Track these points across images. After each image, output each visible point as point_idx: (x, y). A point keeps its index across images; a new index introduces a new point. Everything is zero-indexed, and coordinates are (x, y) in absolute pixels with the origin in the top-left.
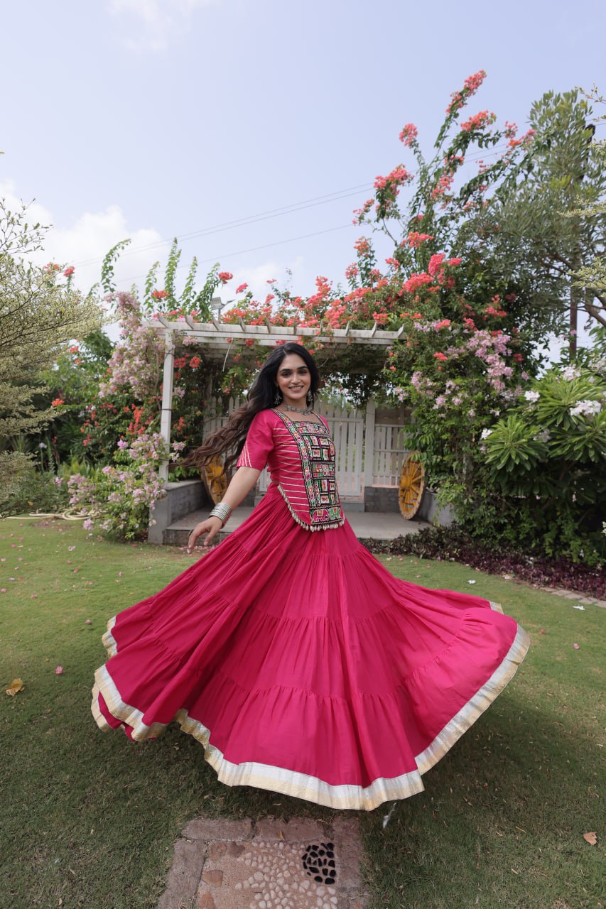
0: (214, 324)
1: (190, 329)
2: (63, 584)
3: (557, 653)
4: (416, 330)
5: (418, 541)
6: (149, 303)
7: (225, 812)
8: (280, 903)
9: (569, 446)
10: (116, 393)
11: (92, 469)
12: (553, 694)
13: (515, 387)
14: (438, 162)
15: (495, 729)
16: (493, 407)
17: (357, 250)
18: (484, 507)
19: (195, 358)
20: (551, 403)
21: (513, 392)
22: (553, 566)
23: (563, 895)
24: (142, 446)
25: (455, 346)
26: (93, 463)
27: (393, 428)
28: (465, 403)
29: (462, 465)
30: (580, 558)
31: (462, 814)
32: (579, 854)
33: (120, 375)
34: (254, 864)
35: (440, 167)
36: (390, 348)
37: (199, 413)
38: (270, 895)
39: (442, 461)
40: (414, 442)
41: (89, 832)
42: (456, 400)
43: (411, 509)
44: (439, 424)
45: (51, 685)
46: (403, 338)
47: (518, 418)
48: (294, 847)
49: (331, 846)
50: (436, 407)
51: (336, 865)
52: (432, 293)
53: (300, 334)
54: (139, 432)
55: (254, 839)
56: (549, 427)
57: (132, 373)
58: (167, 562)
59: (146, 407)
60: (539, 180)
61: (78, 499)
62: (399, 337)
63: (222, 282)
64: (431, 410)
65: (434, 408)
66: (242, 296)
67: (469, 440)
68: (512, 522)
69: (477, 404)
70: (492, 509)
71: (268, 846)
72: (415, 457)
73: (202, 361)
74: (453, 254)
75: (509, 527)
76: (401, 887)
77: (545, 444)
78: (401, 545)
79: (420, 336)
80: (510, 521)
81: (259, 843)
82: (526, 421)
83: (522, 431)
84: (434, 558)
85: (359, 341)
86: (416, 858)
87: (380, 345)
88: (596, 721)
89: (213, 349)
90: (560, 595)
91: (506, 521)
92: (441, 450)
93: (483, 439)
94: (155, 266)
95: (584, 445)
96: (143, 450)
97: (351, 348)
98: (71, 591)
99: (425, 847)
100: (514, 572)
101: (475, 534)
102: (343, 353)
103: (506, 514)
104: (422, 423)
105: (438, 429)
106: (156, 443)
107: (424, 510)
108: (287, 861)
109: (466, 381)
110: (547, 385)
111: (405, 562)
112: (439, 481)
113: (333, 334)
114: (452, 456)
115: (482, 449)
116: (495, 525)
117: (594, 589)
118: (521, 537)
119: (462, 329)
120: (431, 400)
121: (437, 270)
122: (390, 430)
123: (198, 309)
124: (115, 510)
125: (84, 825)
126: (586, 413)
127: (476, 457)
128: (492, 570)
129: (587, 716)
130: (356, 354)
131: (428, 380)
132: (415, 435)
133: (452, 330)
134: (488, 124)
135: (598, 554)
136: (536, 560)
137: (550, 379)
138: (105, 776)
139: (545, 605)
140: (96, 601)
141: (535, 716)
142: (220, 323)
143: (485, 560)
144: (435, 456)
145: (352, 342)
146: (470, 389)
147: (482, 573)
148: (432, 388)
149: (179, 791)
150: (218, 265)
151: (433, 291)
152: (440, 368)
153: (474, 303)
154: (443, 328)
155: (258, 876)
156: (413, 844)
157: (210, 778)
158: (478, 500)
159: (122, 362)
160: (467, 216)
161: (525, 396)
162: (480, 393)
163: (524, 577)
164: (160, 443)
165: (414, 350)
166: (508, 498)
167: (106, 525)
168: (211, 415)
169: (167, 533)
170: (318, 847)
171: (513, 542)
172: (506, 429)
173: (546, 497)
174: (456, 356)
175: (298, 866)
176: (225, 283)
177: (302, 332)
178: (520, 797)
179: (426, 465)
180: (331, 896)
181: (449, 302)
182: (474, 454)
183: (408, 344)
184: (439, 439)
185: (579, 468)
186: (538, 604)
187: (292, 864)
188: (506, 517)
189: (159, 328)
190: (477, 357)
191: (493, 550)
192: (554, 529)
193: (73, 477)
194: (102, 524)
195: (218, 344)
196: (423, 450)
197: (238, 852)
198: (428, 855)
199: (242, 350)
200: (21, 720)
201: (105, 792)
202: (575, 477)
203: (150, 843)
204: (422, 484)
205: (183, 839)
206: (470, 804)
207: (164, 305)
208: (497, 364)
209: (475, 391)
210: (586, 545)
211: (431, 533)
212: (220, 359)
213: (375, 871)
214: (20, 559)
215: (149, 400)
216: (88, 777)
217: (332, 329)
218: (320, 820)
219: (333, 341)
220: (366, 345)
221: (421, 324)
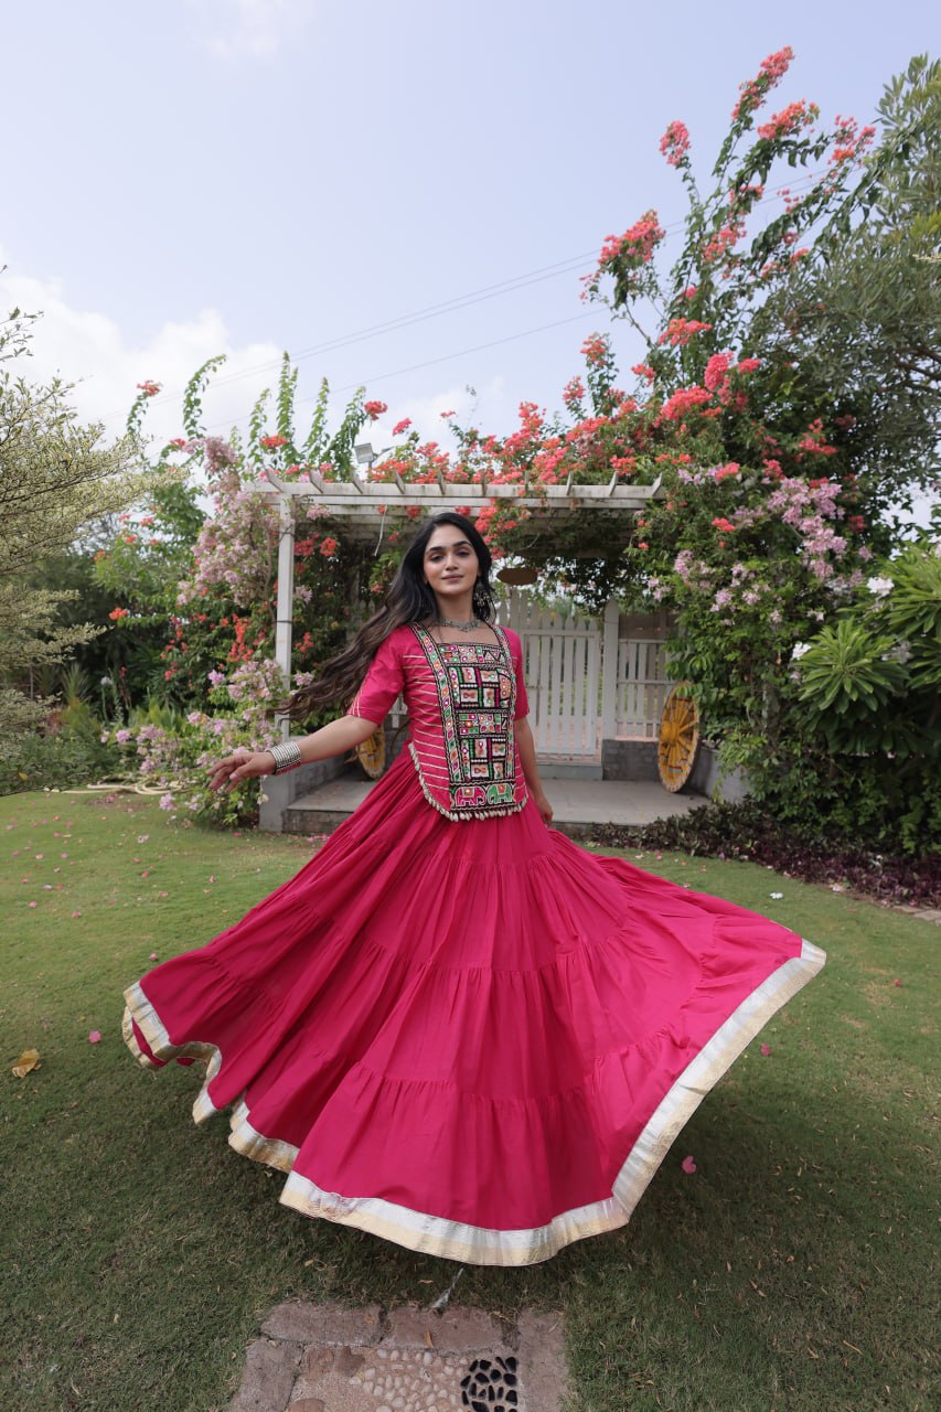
0: (357, 485)
1: (318, 493)
2: (125, 895)
3: (922, 1020)
4: (682, 483)
5: (688, 828)
6: (257, 456)
7: (336, 1292)
10: (207, 599)
11: (179, 716)
12: (913, 1093)
13: (851, 573)
14: (719, 198)
15: (810, 1156)
16: (813, 606)
17: (586, 355)
18: (798, 772)
19: (327, 541)
20: (913, 597)
21: (847, 580)
22: (916, 871)
24: (246, 679)
25: (747, 506)
26: (180, 707)
27: (638, 645)
28: (766, 601)
29: (761, 703)
31: (747, 1313)
33: (210, 569)
34: (378, 1391)
35: (723, 205)
36: (639, 513)
37: (335, 625)
39: (727, 697)
40: (682, 666)
41: (111, 1320)
42: (750, 597)
43: (678, 774)
44: (722, 636)
45: (83, 1061)
46: (660, 496)
47: (855, 624)
48: (449, 1361)
49: (512, 1362)
50: (715, 608)
51: (519, 1399)
52: (709, 419)
53: (493, 495)
54: (245, 657)
55: (383, 1342)
56: (910, 638)
57: (229, 565)
58: (285, 862)
59: (254, 619)
60: (891, 221)
61: (152, 763)
62: (654, 495)
63: (369, 417)
64: (707, 613)
65: (712, 610)
66: (402, 440)
67: (772, 661)
68: (846, 796)
69: (784, 602)
70: (811, 776)
71: (405, 1357)
72: (683, 690)
73: (339, 544)
74: (745, 355)
75: (841, 804)
77: (903, 666)
78: (659, 835)
79: (687, 491)
80: (842, 796)
81: (389, 1352)
82: (871, 628)
83: (863, 645)
84: (714, 855)
85: (589, 504)
86: (660, 1394)
87: (624, 510)
89: (359, 525)
90: (927, 918)
91: (835, 795)
92: (725, 679)
93: (795, 660)
94: (264, 395)
96: (248, 685)
97: (575, 515)
98: (135, 906)
99: (677, 1373)
100: (848, 879)
101: (782, 816)
102: (564, 525)
103: (835, 783)
104: (694, 635)
105: (720, 644)
106: (268, 674)
107: (699, 777)
108: (436, 1387)
109: (766, 564)
110: (908, 568)
111: (666, 861)
112: (722, 730)
113: (545, 493)
114: (744, 689)
115: (794, 676)
116: (817, 801)
118: (862, 821)
119: (760, 478)
120: (708, 598)
121: (720, 381)
122: (643, 648)
123: (333, 461)
125: (104, 1306)
127: (783, 689)
128: (810, 875)
130: (586, 525)
131: (703, 563)
132: (683, 656)
133: (743, 480)
134: (805, 124)
136: (887, 860)
137: (912, 556)
138: (149, 1219)
139: (902, 937)
140: (170, 923)
141: (883, 1133)
142: (367, 482)
143: (800, 858)
144: (716, 690)
145: (579, 506)
146: (775, 576)
147: (793, 881)
148: (708, 578)
149: (264, 1251)
150: (363, 390)
151: (710, 415)
152: (722, 544)
153: (779, 433)
154: (728, 477)
156: (657, 1366)
157: (318, 1230)
158: (788, 760)
159: (214, 549)
160: (767, 287)
161: (869, 585)
162: (790, 584)
163: (866, 888)
164: (274, 674)
165: (678, 516)
166: (838, 757)
167: (195, 804)
169: (288, 815)
170: (489, 1364)
171: (849, 829)
172: (835, 641)
173: (904, 755)
174: (749, 523)
175: (454, 1399)
176: (375, 418)
177: (496, 491)
178: (852, 1284)
179: (702, 706)
181: (738, 434)
182: (781, 686)
183: (669, 507)
184: (723, 661)
186: (889, 935)
187: (444, 1393)
188: (835, 788)
189: (271, 493)
190: (787, 524)
191: (813, 842)
192: (918, 808)
193: (148, 729)
194: (189, 801)
195: (364, 516)
196: (697, 679)
197: (352, 1368)
199: (403, 524)
200: (29, 1118)
201: (145, 1247)
203: (207, 1344)
204: (696, 735)
205: (263, 1339)
206: (761, 1293)
207: (280, 458)
208: (820, 532)
209: (782, 581)
211: (710, 815)
212: (370, 540)
214: (65, 856)
215: (258, 608)
216: (123, 1219)
217: (544, 486)
218: (497, 1313)
219: (546, 506)
220: (601, 509)
221: (690, 471)
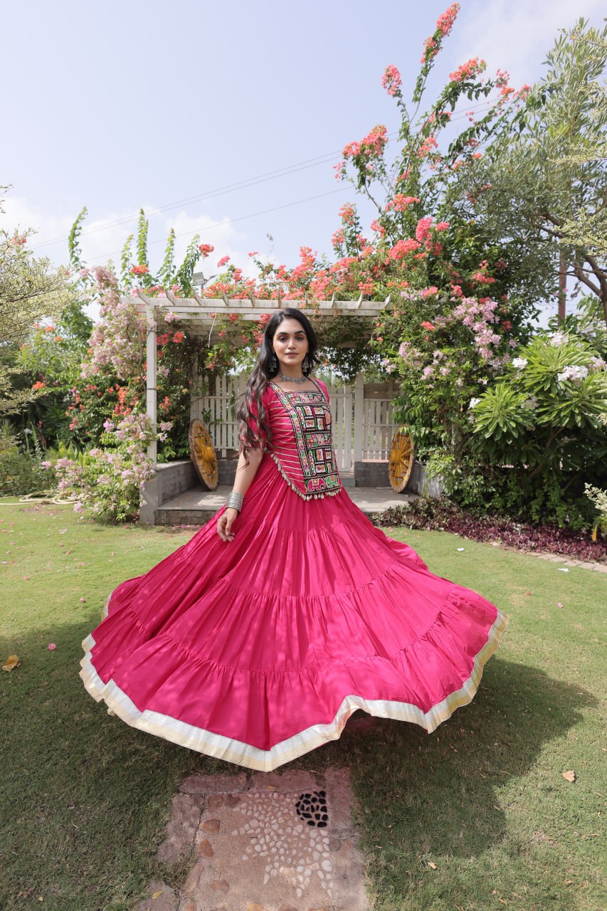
0: (196, 299)
1: (172, 305)
2: (56, 565)
3: (541, 612)
4: (403, 300)
5: (408, 513)
6: (127, 280)
7: (221, 768)
8: (275, 846)
9: (556, 412)
10: (98, 375)
11: (80, 453)
12: (536, 649)
13: (502, 355)
16: (481, 376)
18: (473, 477)
19: (177, 335)
20: (538, 370)
21: (501, 360)
22: (539, 532)
23: (541, 826)
24: (128, 427)
25: (442, 315)
26: (81, 448)
27: (382, 403)
28: (454, 372)
29: (451, 436)
30: (566, 523)
31: (448, 760)
32: (558, 790)
33: (101, 355)
34: (249, 813)
36: (376, 318)
37: (185, 391)
38: (265, 839)
39: (431, 433)
40: (403, 415)
42: (444, 370)
43: (401, 482)
44: (427, 395)
46: (390, 308)
47: (506, 386)
48: (288, 796)
49: (323, 794)
50: (424, 378)
51: (328, 810)
52: (419, 260)
53: (285, 307)
54: (125, 413)
55: (250, 790)
56: (537, 395)
58: (160, 542)
59: (131, 388)
61: (66, 483)
62: (386, 308)
63: (202, 255)
64: (419, 381)
66: (224, 270)
67: (457, 408)
68: (500, 491)
69: (464, 374)
70: (480, 479)
71: (263, 796)
72: (404, 430)
73: (185, 337)
75: (497, 495)
76: (390, 826)
77: (533, 412)
78: (391, 517)
79: (407, 305)
80: (497, 490)
81: (254, 794)
82: (514, 389)
83: (510, 399)
84: (424, 528)
85: (346, 313)
86: (403, 800)
87: (367, 316)
88: (577, 672)
89: (197, 326)
90: (545, 559)
91: (494, 490)
92: (429, 423)
93: (471, 409)
94: (129, 239)
95: (571, 410)
96: (129, 431)
97: (337, 320)
98: (64, 572)
99: (412, 790)
100: (501, 539)
101: (463, 504)
102: (330, 326)
103: (494, 482)
104: (410, 395)
105: (426, 400)
106: (142, 423)
107: (414, 483)
108: (282, 808)
109: (453, 350)
110: (535, 352)
111: (395, 533)
113: (319, 306)
114: (440, 428)
115: (471, 417)
116: (483, 494)
117: (579, 552)
118: (509, 505)
120: (419, 371)
121: (425, 235)
122: (378, 404)
123: (179, 284)
124: (105, 492)
126: (573, 379)
127: (464, 427)
128: (480, 537)
129: (568, 667)
130: (343, 326)
131: (416, 350)
132: (403, 408)
133: (440, 298)
134: (478, 73)
135: (583, 519)
136: (523, 527)
137: (538, 345)
139: (531, 569)
140: (89, 580)
141: (520, 670)
142: (203, 298)
143: (474, 528)
144: (424, 428)
145: (339, 314)
146: (458, 358)
147: (470, 541)
148: (419, 359)
150: (197, 237)
151: (420, 257)
152: (427, 338)
153: (461, 270)
154: (430, 296)
155: (254, 823)
156: (401, 788)
158: (467, 470)
159: (103, 341)
161: (513, 363)
162: (468, 363)
163: (511, 544)
164: (146, 423)
165: (401, 320)
166: (495, 467)
167: (97, 508)
168: (197, 394)
169: (158, 513)
170: (310, 795)
171: (501, 510)
172: (494, 397)
173: (533, 465)
174: (443, 325)
175: (292, 813)
176: (206, 256)
177: (287, 304)
178: (503, 743)
179: (416, 439)
180: (324, 837)
181: (436, 270)
182: (462, 425)
183: (395, 315)
184: (427, 411)
185: (565, 435)
186: (524, 568)
187: (286, 811)
188: (494, 486)
189: (140, 305)
190: (465, 324)
191: (481, 518)
192: (541, 496)
193: (62, 461)
194: (93, 506)
195: (201, 320)
196: (412, 422)
197: (234, 803)
198: (415, 798)
199: (227, 326)
200: (18, 693)
202: (562, 444)
203: (148, 799)
204: (412, 457)
205: (181, 794)
206: (456, 751)
208: (485, 332)
209: (463, 361)
210: (571, 510)
211: (421, 505)
212: (204, 336)
213: (365, 814)
214: (12, 544)
215: (133, 380)
216: (87, 742)
217: (317, 301)
218: (312, 771)
219: (319, 314)
220: (353, 317)
221: (408, 292)
